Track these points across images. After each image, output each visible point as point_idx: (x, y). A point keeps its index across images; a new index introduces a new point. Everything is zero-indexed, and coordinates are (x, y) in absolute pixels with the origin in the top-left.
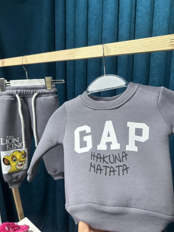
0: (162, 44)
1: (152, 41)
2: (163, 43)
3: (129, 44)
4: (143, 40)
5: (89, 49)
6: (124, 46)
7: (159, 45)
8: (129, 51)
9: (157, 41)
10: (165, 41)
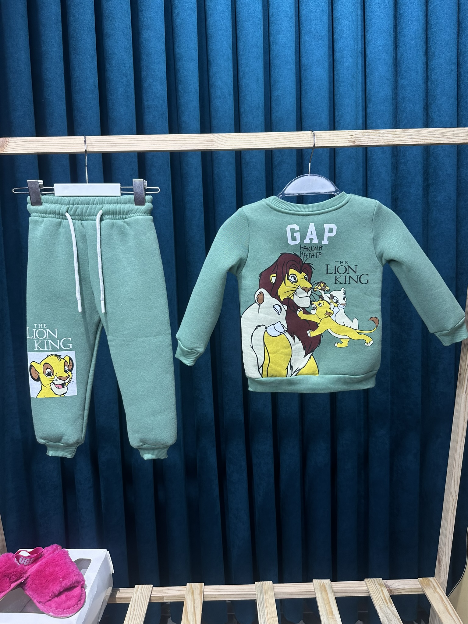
0: (341, 139)
1: (330, 135)
2: (343, 139)
3: (303, 135)
4: (320, 133)
5: (243, 136)
6: (297, 138)
7: (338, 140)
8: (303, 144)
9: (336, 136)
10: (344, 136)
